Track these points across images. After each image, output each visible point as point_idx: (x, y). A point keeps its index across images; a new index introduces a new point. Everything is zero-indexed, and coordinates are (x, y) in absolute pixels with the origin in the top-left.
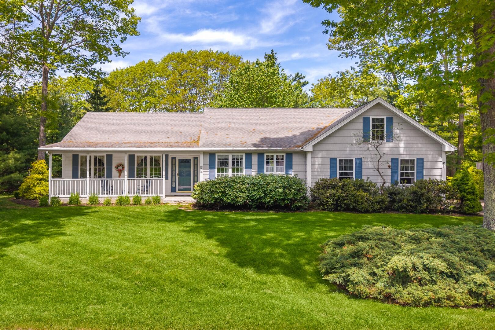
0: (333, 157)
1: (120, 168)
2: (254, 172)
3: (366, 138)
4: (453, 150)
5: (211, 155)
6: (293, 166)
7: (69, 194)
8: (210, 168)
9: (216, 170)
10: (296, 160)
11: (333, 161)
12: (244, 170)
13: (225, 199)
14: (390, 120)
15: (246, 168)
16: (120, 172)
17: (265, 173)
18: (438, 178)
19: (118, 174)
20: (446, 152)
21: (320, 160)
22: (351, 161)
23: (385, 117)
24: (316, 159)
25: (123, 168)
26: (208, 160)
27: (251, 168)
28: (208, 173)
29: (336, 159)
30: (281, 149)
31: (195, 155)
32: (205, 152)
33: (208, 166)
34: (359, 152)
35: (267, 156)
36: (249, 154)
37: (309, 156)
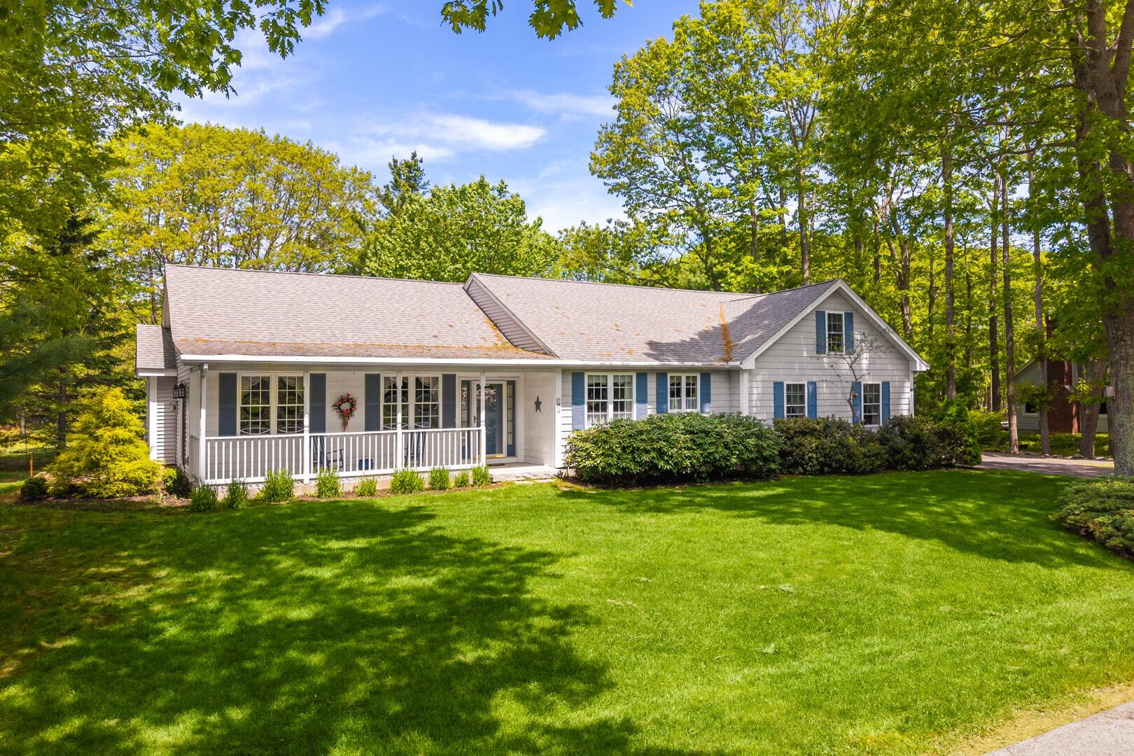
0: (778, 379)
1: (345, 407)
2: (650, 410)
3: (820, 349)
4: (924, 369)
5: (576, 374)
6: (712, 398)
7: (263, 475)
8: (575, 403)
9: (586, 407)
10: (717, 386)
11: (778, 386)
12: (635, 406)
13: (661, 464)
14: (849, 316)
15: (638, 401)
16: (346, 415)
17: (670, 411)
18: (905, 413)
19: (339, 421)
20: (915, 372)
21: (760, 385)
22: (802, 386)
23: (843, 313)
24: (754, 385)
25: (353, 405)
26: (570, 386)
27: (645, 401)
28: (570, 413)
29: (782, 383)
30: (700, 364)
31: (510, 375)
32: (565, 370)
33: (570, 399)
34: (812, 372)
35: (672, 378)
36: (642, 374)
37: (745, 379)
